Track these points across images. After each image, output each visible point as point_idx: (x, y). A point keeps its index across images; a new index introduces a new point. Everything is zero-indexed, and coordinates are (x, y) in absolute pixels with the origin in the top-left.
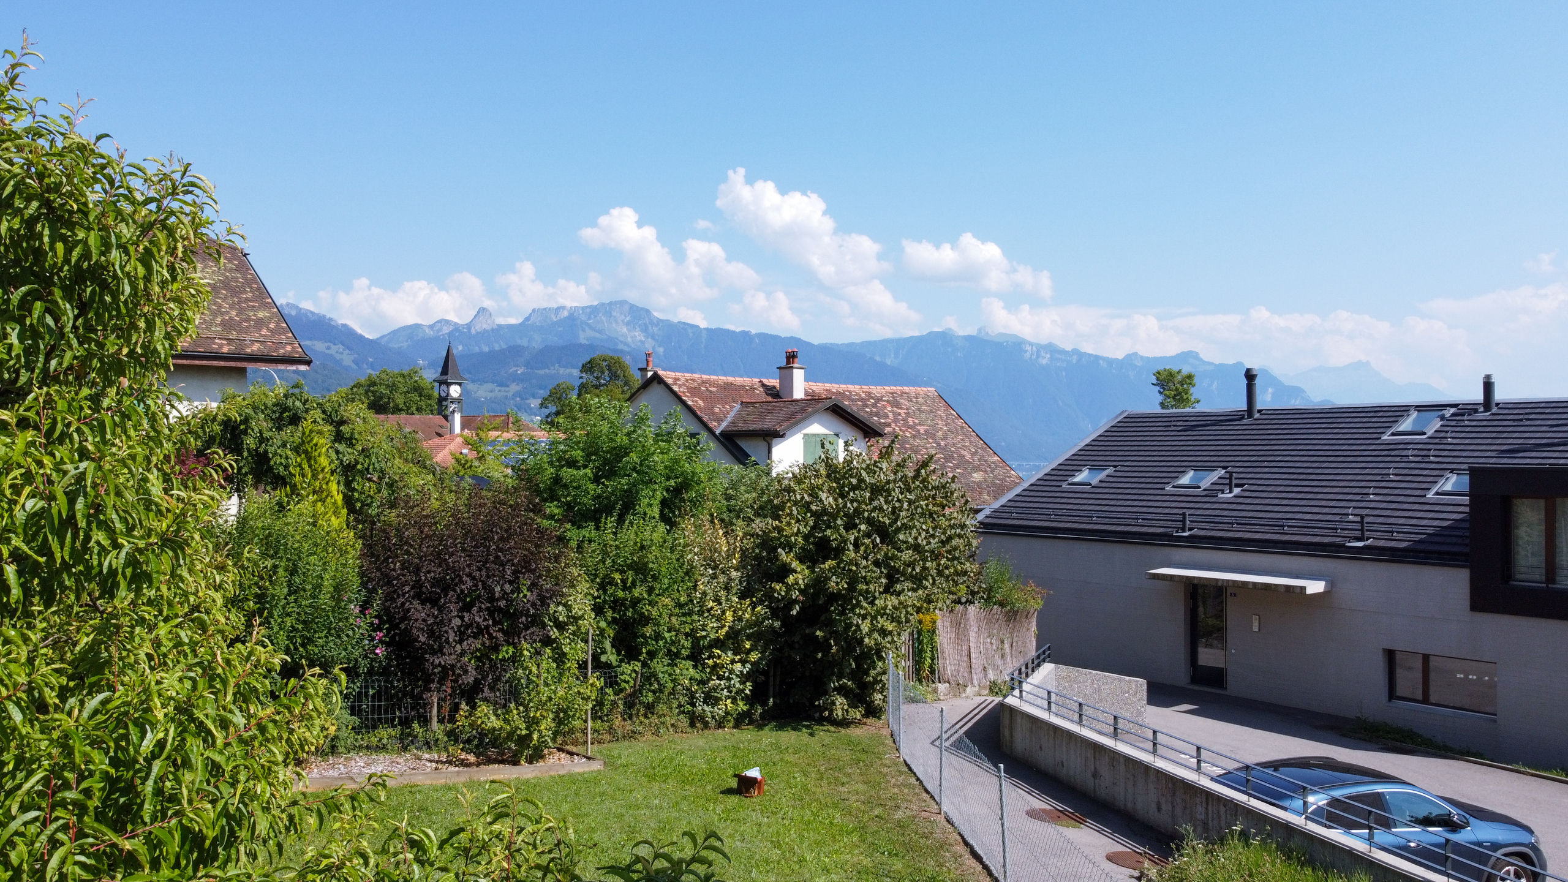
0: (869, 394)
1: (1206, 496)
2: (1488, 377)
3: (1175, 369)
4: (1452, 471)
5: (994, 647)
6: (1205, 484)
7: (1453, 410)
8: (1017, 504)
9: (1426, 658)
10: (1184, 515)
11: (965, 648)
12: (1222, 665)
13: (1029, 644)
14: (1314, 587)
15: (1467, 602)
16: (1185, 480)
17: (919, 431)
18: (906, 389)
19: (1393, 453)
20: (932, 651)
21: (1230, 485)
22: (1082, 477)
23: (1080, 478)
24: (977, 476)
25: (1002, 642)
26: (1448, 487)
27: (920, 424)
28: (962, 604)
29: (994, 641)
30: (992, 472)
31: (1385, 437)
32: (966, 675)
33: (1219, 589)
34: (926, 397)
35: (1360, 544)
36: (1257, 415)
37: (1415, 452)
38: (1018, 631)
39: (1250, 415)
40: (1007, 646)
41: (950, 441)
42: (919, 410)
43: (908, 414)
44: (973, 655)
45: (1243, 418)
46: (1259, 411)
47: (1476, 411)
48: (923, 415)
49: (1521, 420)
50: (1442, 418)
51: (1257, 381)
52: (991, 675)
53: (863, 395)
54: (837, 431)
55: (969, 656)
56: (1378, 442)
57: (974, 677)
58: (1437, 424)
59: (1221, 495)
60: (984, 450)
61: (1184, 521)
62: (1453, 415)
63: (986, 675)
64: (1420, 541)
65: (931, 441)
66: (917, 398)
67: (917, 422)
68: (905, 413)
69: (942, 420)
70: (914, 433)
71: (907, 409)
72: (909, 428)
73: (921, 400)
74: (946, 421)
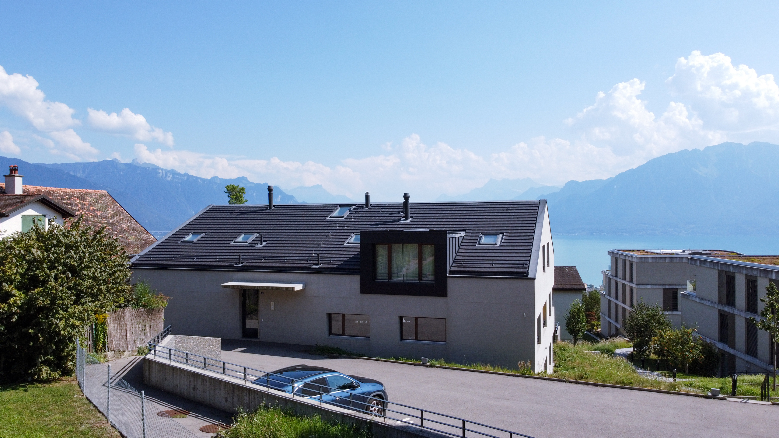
0: (65, 193)
1: (250, 246)
2: (367, 193)
3: (236, 185)
4: (354, 233)
5: (140, 329)
6: (249, 240)
7: (354, 207)
8: (154, 253)
9: (343, 315)
10: (239, 256)
11: (123, 331)
12: (257, 327)
13: (160, 326)
14: (298, 287)
15: (359, 290)
16: (240, 239)
17: (97, 214)
18: (89, 191)
19: (331, 226)
20: (104, 335)
21: (261, 241)
22: (188, 238)
23: (187, 238)
24: (131, 239)
25: (145, 326)
26: (352, 240)
27: (97, 210)
28: (122, 307)
29: (140, 326)
30: (140, 236)
31: (328, 219)
32: (124, 346)
33: (256, 290)
34: (101, 195)
35: (317, 267)
36: (273, 208)
37: (339, 225)
38: (154, 320)
39: (270, 208)
40: (147, 328)
41: (115, 219)
42: (97, 202)
43: (90, 205)
44: (128, 335)
45: (267, 209)
46: (274, 206)
47: (363, 207)
48: (99, 205)
49: (379, 211)
50: (350, 210)
51: (273, 192)
52: (139, 344)
53: (62, 194)
54: (45, 213)
55: (126, 335)
56: (325, 220)
57: (129, 346)
58: (348, 213)
59: (257, 246)
60: (135, 225)
61: (239, 259)
62: (354, 209)
63: (136, 344)
64: (342, 264)
65: (104, 219)
66: (95, 195)
67: (96, 209)
68: (88, 204)
69: (111, 208)
70: (94, 215)
71: (90, 202)
72: (90, 212)
73: (97, 197)
74: (112, 209)
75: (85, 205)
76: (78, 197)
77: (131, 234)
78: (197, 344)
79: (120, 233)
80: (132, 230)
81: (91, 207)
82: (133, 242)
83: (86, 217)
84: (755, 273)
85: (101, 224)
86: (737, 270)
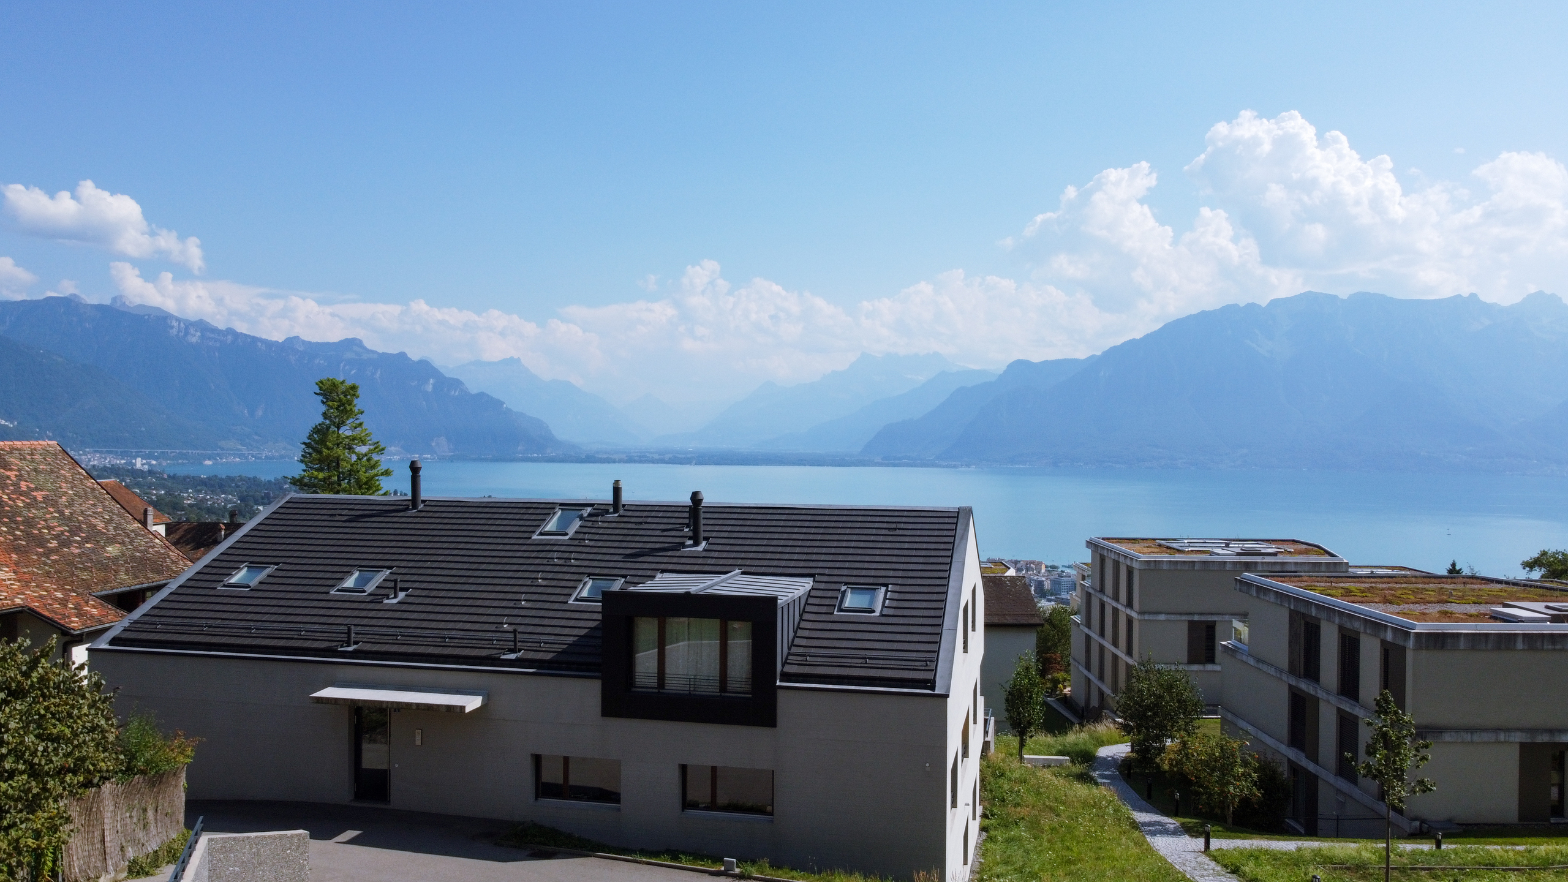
1: (371, 602)
2: (617, 482)
3: (339, 379)
4: (589, 575)
5: (135, 820)
6: (370, 588)
7: (589, 509)
8: (163, 613)
9: (566, 760)
10: (349, 629)
11: (97, 834)
12: (385, 767)
13: (177, 802)
14: (472, 703)
15: (599, 709)
16: (350, 583)
17: (35, 498)
18: (18, 444)
19: (542, 555)
20: (54, 853)
21: (395, 588)
22: (239, 577)
23: (237, 577)
24: (112, 550)
25: (145, 810)
26: (585, 594)
27: (36, 489)
28: (93, 786)
29: (134, 814)
30: (131, 543)
31: (535, 537)
32: (99, 864)
33: (382, 708)
34: (46, 452)
35: (512, 656)
36: (421, 506)
37: (560, 555)
38: (165, 792)
39: (415, 506)
40: (150, 814)
41: (77, 508)
42: (35, 470)
43: (20, 477)
44: (107, 839)
45: (407, 509)
46: (423, 501)
47: (607, 512)
48: (41, 477)
49: (641, 523)
50: (581, 518)
51: (421, 473)
52: (131, 853)
55: (103, 841)
56: (529, 542)
57: (109, 862)
58: (576, 524)
59: (386, 601)
60: (120, 515)
61: (349, 633)
62: (590, 515)
63: (123, 856)
64: (563, 652)
65: (51, 510)
66: (32, 454)
67: (32, 486)
68: (16, 476)
69: (66, 482)
70: (28, 501)
71: (19, 470)
72: (21, 495)
73: (37, 457)
74: (71, 482)
75: (8, 477)
77: (112, 541)
78: (258, 850)
79: (87, 540)
80: (115, 529)
81: (22, 483)
82: (115, 559)
83: (11, 507)
84: (1357, 625)
85: (45, 521)
86: (1323, 615)
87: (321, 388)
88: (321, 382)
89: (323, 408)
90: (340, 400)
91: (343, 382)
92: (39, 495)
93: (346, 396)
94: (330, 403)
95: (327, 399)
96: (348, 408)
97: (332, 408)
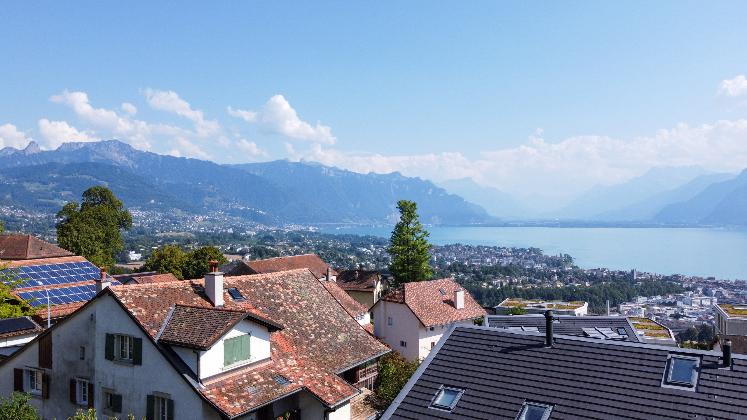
0: (267, 279)
7: (699, 361)
17: (301, 306)
18: (291, 271)
19: (680, 407)
22: (441, 398)
27: (302, 300)
31: (663, 386)
34: (304, 276)
36: (554, 345)
37: (697, 410)
39: (549, 344)
41: (322, 311)
45: (542, 346)
46: (555, 340)
48: (303, 292)
50: (696, 369)
54: (249, 331)
56: (660, 391)
60: (342, 313)
62: (703, 367)
65: (309, 313)
66: (298, 278)
67: (300, 298)
68: (292, 292)
69: (315, 293)
70: (298, 308)
71: (293, 288)
72: (295, 304)
73: (301, 279)
74: (317, 293)
75: (288, 294)
76: (280, 284)
77: (340, 331)
79: (328, 332)
80: (341, 322)
81: (295, 297)
83: (291, 313)
85: (307, 321)
87: (399, 205)
88: (400, 202)
89: (401, 215)
90: (409, 211)
91: (409, 202)
92: (303, 304)
93: (411, 208)
94: (404, 213)
95: (402, 210)
96: (413, 215)
97: (405, 214)
